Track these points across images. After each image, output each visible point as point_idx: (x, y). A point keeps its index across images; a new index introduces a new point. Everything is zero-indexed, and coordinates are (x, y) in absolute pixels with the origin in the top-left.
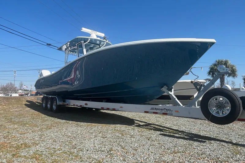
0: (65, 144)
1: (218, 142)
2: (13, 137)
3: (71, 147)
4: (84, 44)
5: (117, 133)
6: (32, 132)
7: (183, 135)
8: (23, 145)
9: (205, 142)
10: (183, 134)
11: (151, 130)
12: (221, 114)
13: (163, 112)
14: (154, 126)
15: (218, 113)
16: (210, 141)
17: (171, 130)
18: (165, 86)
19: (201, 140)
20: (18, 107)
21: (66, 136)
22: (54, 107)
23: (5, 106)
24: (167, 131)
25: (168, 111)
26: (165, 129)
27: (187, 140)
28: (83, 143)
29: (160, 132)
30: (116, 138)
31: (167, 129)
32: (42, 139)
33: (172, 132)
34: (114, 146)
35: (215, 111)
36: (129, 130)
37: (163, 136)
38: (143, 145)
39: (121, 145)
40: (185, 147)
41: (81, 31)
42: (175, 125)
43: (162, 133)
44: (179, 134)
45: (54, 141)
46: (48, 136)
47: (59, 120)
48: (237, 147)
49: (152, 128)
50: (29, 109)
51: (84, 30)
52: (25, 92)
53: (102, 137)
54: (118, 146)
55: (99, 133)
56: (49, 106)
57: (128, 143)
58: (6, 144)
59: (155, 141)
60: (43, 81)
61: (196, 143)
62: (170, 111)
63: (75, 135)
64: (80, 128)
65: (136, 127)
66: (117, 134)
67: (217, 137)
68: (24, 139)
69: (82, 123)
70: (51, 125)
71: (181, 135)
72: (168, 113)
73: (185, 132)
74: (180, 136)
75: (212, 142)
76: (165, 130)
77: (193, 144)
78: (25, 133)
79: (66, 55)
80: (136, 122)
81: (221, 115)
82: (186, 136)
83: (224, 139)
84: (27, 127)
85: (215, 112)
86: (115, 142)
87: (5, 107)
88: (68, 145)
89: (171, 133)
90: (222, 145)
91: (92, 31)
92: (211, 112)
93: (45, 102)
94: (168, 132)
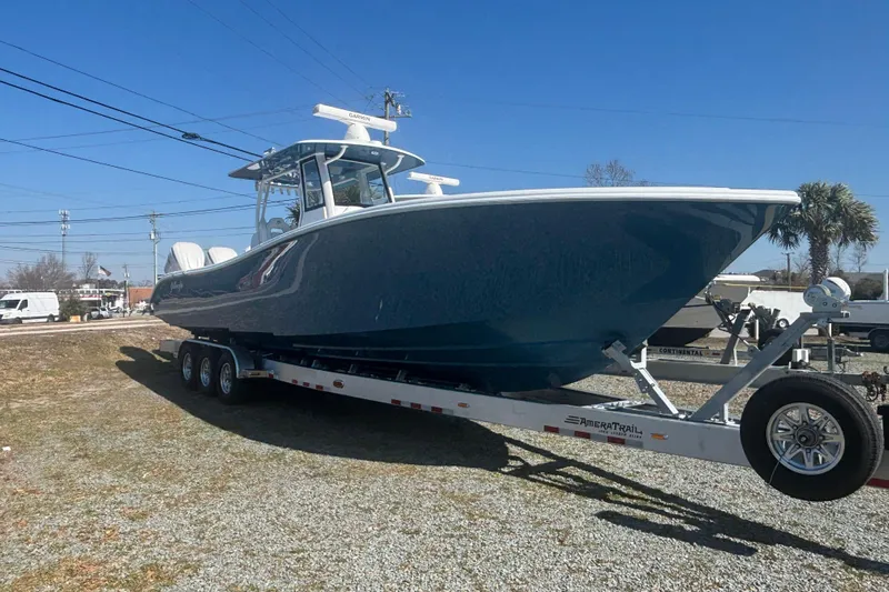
0: (287, 569)
1: (797, 552)
2: (108, 532)
3: (309, 580)
4: (326, 164)
5: (453, 509)
6: (168, 505)
7: (679, 517)
8: (150, 573)
9: (751, 551)
10: (676, 513)
11: (569, 491)
12: (809, 464)
13: (611, 433)
14: (577, 472)
15: (799, 459)
16: (770, 547)
17: (635, 493)
18: (618, 342)
19: (738, 541)
20: (96, 377)
21: (284, 525)
22: (225, 384)
23: (51, 374)
24: (624, 495)
25: (628, 433)
26: (615, 485)
27: (692, 544)
28: (344, 561)
29: (597, 502)
30: (452, 536)
31: (623, 489)
32: (205, 544)
33: (639, 502)
34: (450, 578)
35: (790, 453)
36: (492, 492)
37: (610, 525)
38: (546, 570)
39: (470, 571)
40: (687, 576)
41: (316, 115)
42: (647, 466)
43: (606, 506)
44: (662, 513)
45: (246, 552)
46: (224, 528)
47: (248, 444)
48: (861, 577)
49: (571, 481)
50: (134, 384)
51: (325, 110)
52: (104, 290)
53: (404, 532)
54: (462, 576)
55: (393, 512)
56: (204, 377)
57: (495, 560)
58: (93, 570)
59: (582, 551)
60: (181, 286)
61: (723, 559)
62: (634, 433)
63: (312, 524)
64: (323, 487)
65: (515, 480)
66: (455, 516)
67: (796, 524)
68: (148, 543)
69: (329, 458)
70: (226, 470)
71: (670, 516)
72: (627, 438)
73: (686, 503)
74: (667, 521)
75: (778, 550)
76: (616, 491)
77: (711, 561)
78: (144, 515)
79: (260, 195)
80: (514, 450)
81: (809, 469)
82: (688, 521)
83: (817, 537)
84: (146, 481)
85: (788, 456)
86: (448, 557)
87: (51, 378)
88: (295, 571)
89: (635, 507)
90: (810, 566)
91: (353, 113)
92: (778, 457)
93: (189, 360)
94: (626, 504)
